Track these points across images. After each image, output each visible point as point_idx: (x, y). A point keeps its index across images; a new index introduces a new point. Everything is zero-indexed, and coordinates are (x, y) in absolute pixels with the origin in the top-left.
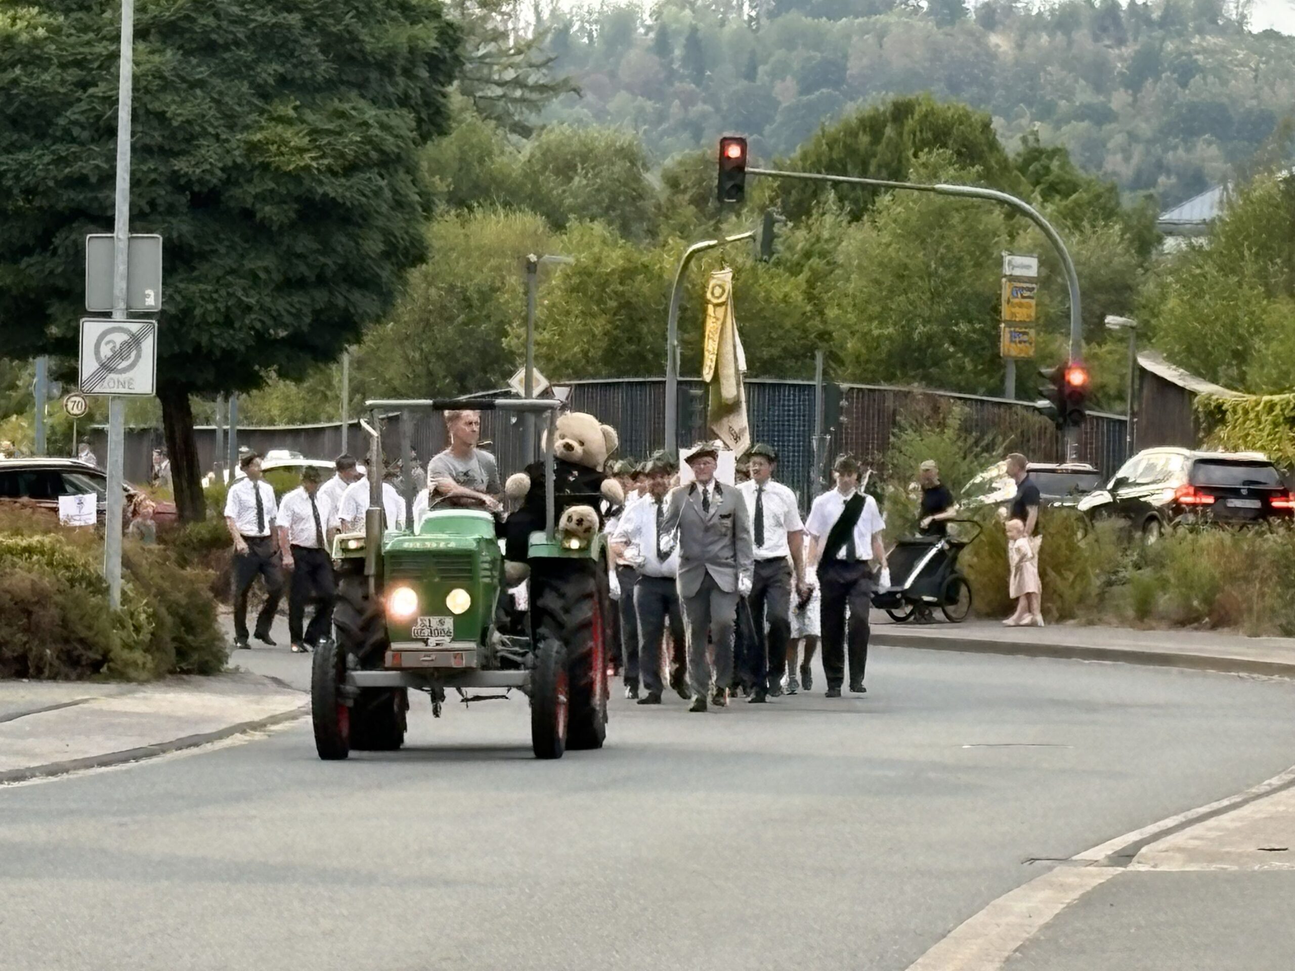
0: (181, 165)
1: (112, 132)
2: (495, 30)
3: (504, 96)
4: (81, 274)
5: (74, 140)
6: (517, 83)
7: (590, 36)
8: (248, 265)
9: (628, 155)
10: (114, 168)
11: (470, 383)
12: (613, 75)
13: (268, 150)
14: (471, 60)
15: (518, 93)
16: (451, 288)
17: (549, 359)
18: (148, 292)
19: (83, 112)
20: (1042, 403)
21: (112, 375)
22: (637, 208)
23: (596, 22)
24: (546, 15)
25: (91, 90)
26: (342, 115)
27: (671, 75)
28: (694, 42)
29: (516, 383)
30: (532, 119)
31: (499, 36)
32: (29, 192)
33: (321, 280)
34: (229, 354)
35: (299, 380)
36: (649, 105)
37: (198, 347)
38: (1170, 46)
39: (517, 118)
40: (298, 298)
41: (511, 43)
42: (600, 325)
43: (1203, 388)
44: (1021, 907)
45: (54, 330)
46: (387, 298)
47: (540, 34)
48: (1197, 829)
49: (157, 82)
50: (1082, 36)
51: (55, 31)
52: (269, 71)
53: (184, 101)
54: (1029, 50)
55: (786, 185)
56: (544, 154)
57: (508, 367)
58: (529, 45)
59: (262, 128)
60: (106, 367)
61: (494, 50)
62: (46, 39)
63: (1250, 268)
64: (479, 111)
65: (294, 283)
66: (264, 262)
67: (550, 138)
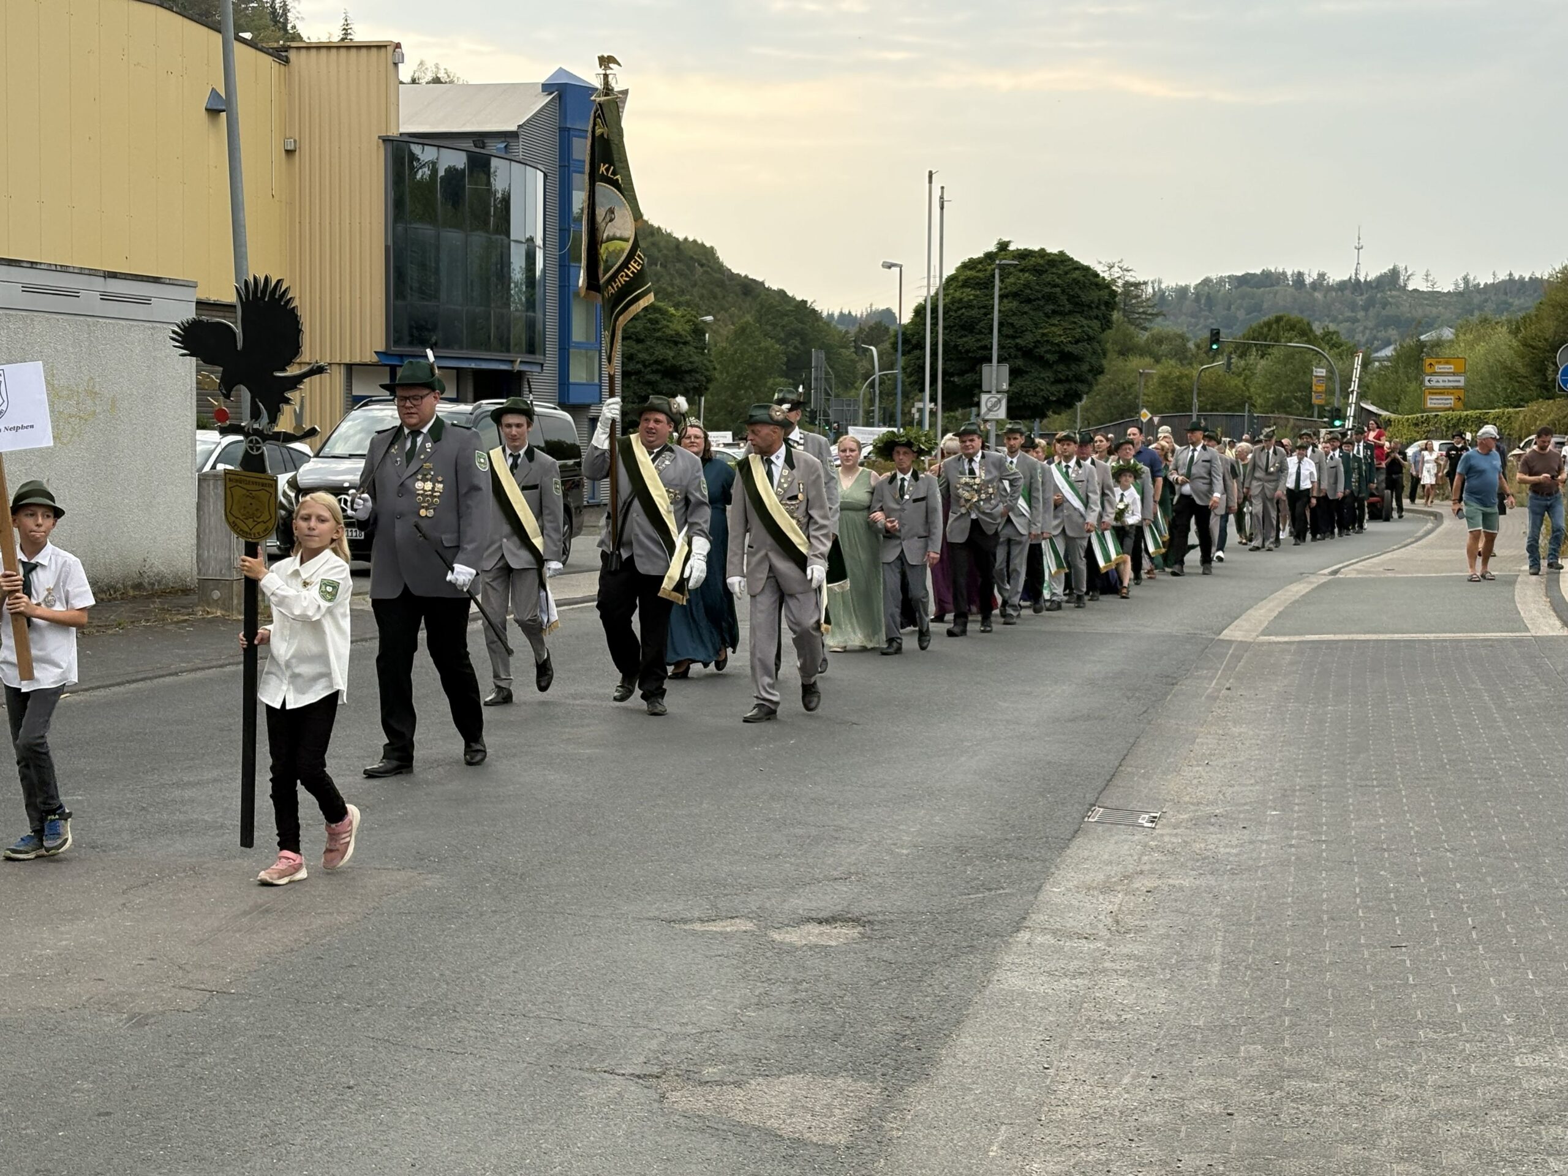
2: (1136, 294)
3: (1139, 317)
4: (981, 378)
5: (982, 333)
6: (1144, 313)
7: (1172, 296)
8: (1042, 376)
9: (1182, 337)
12: (1180, 310)
13: (1049, 336)
14: (1123, 305)
15: (1144, 316)
16: (1118, 384)
17: (1152, 407)
18: (1004, 384)
19: (983, 324)
20: (1326, 420)
21: (992, 413)
22: (1185, 355)
24: (1156, 289)
25: (985, 317)
26: (1075, 323)
27: (1201, 310)
28: (1209, 297)
30: (1147, 325)
31: (1138, 296)
32: (968, 351)
33: (1067, 380)
34: (1036, 405)
36: (1193, 320)
37: (1025, 403)
38: (1379, 295)
39: (1143, 325)
40: (1060, 387)
41: (1143, 299)
42: (1171, 395)
43: (1384, 413)
44: (1294, 590)
45: (973, 399)
46: (1090, 385)
47: (1154, 296)
48: (1363, 563)
49: (1007, 312)
50: (1347, 293)
51: (976, 296)
52: (1049, 308)
53: (1020, 319)
54: (1329, 297)
55: (1238, 346)
56: (1152, 337)
58: (1149, 300)
59: (1047, 328)
60: (990, 410)
61: (1134, 301)
62: (974, 299)
63: (1401, 370)
64: (1130, 322)
65: (1058, 381)
66: (1047, 374)
67: (1155, 331)
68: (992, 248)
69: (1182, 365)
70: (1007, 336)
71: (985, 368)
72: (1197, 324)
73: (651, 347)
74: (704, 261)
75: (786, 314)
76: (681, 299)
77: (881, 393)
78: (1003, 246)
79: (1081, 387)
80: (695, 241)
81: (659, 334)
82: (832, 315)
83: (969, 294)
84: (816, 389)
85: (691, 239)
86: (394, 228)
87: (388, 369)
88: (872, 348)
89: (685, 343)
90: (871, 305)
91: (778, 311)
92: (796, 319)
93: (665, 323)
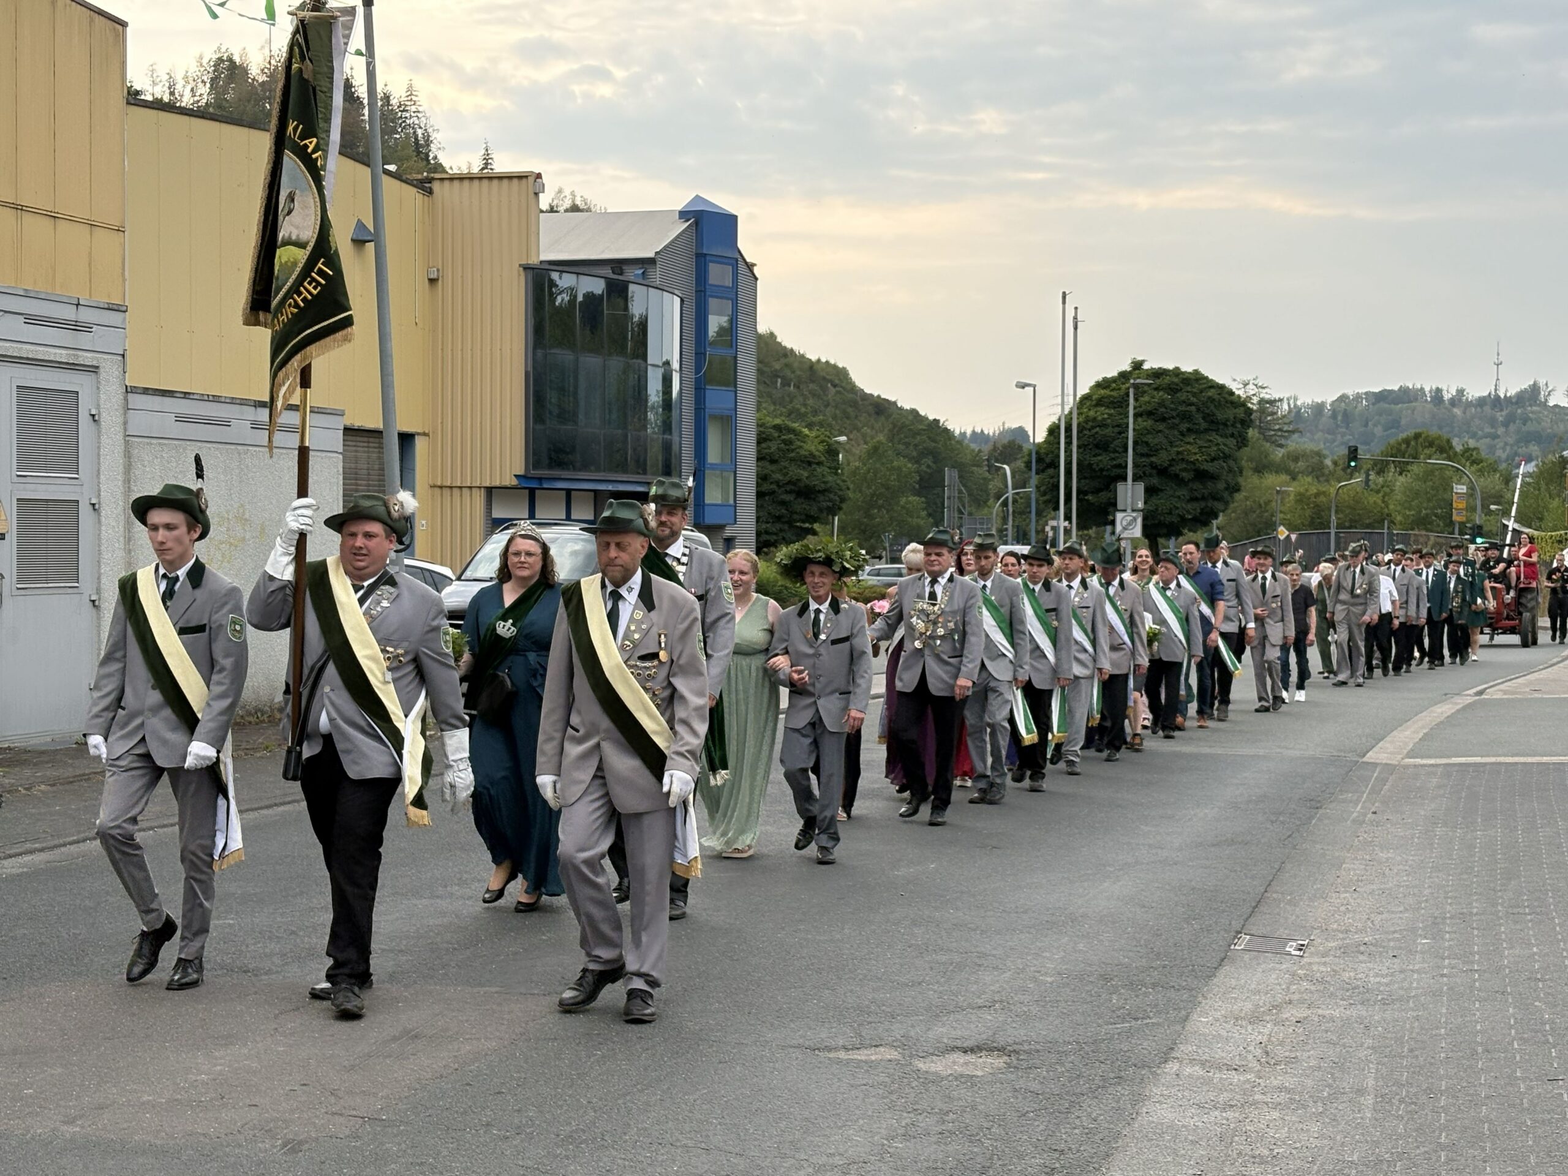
0: (1153, 459)
2: (1271, 412)
3: (1275, 435)
4: (1116, 497)
5: (1117, 452)
6: (1280, 430)
7: (1308, 412)
8: (1177, 494)
9: (1318, 454)
12: (1316, 426)
13: (1184, 454)
14: (1260, 422)
15: (1280, 433)
16: (1254, 501)
17: (1289, 524)
18: (1139, 503)
19: (1120, 443)
20: (1467, 537)
21: (1127, 531)
22: (1322, 472)
23: (1310, 408)
24: (1292, 406)
25: (1123, 435)
26: (1210, 441)
27: (1338, 426)
28: (1346, 414)
30: (1283, 442)
31: (1273, 414)
32: (1102, 470)
33: (1203, 498)
34: (1172, 524)
36: (1329, 437)
37: (1158, 522)
38: (1519, 411)
39: (1279, 442)
40: (1196, 505)
41: (1279, 415)
42: (1308, 513)
44: (1439, 710)
45: (1108, 518)
46: (1227, 503)
47: (1290, 411)
48: (1509, 684)
49: (1143, 431)
50: (1487, 409)
51: (1110, 415)
52: (1184, 426)
53: (1155, 438)
54: (1468, 413)
55: (1375, 463)
56: (1288, 454)
57: (1274, 528)
58: (1285, 417)
59: (1182, 446)
60: (1125, 529)
61: (1270, 419)
63: (1543, 487)
64: (1265, 439)
65: (1193, 499)
66: (1183, 492)
67: (1291, 449)
68: (1126, 367)
69: (1319, 481)
70: (1142, 455)
71: (1120, 487)
72: (1334, 441)
73: (785, 468)
74: (837, 382)
75: (918, 433)
76: (814, 419)
77: (1014, 512)
78: (1137, 365)
79: (1219, 505)
80: (827, 362)
81: (792, 455)
82: (965, 433)
83: (1102, 413)
84: (949, 507)
85: (823, 360)
86: (534, 354)
87: (527, 491)
88: (1005, 466)
89: (819, 463)
90: (1004, 424)
91: (910, 430)
92: (929, 438)
93: (799, 443)
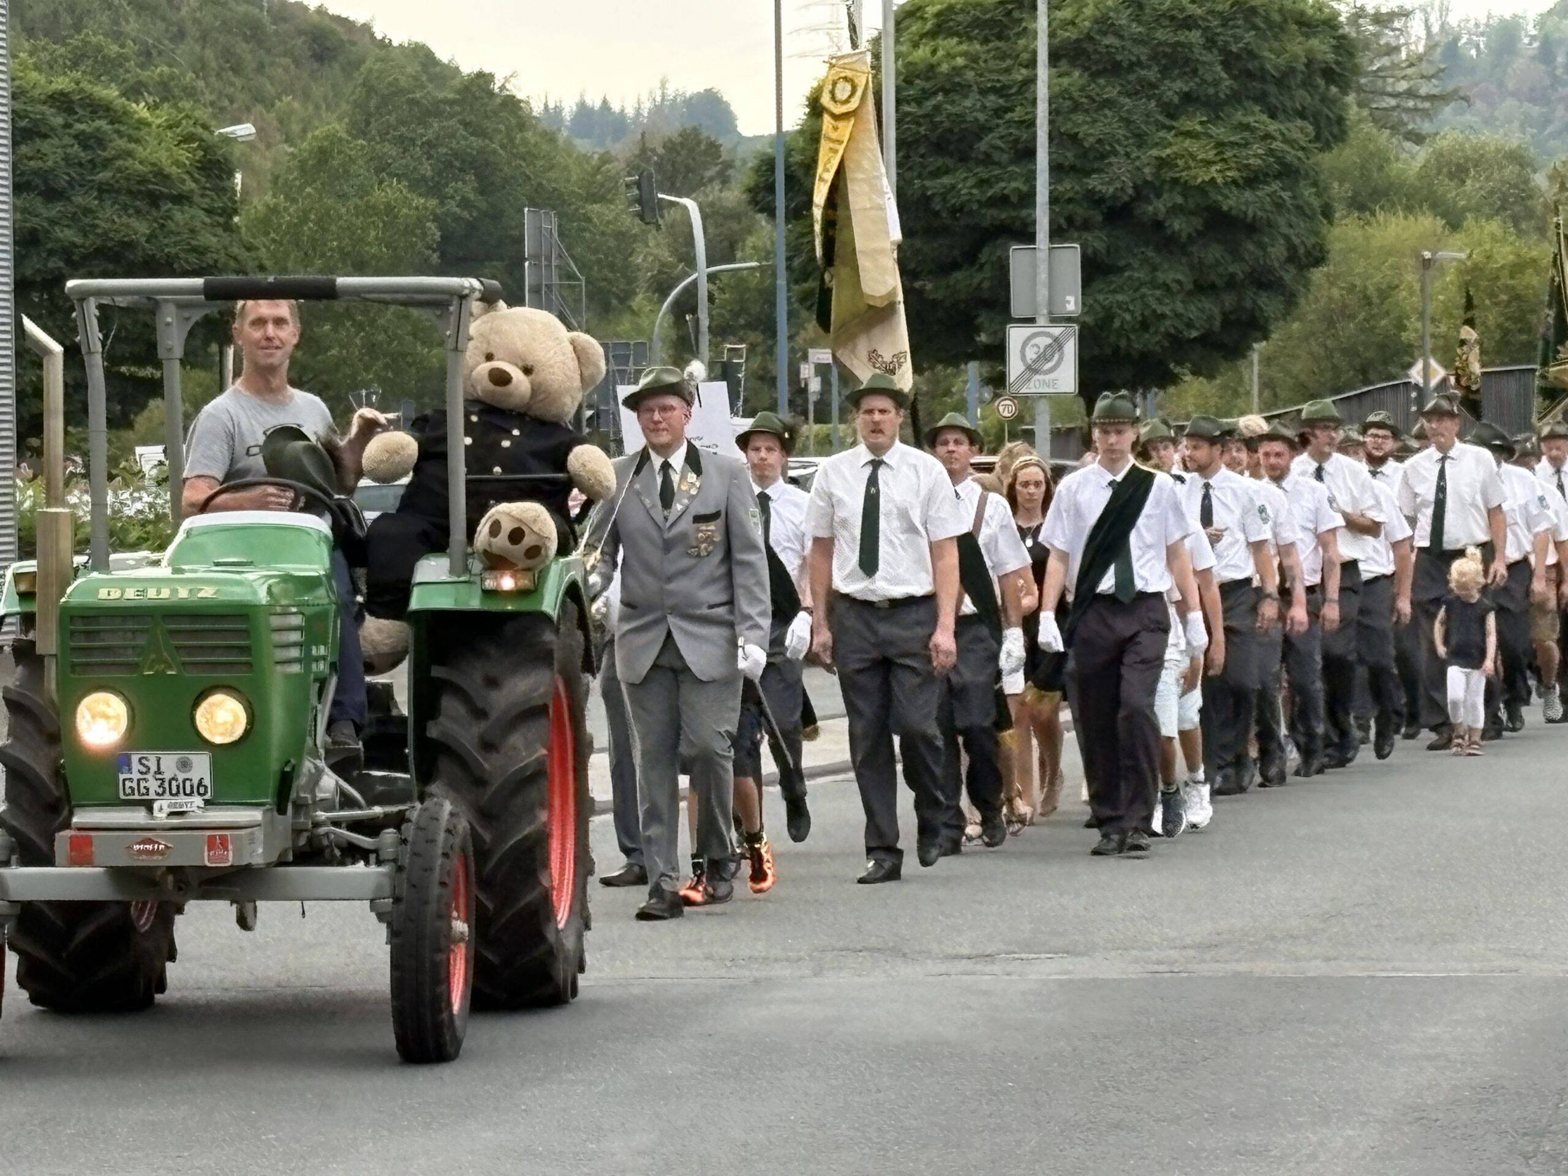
0: (1094, 182)
1: (1030, 153)
2: (1387, 44)
3: (1398, 106)
4: (1005, 285)
5: (995, 163)
6: (1411, 93)
7: (1477, 47)
8: (1161, 276)
9: (1517, 158)
10: (1034, 187)
11: (1372, 376)
12: (1501, 84)
13: (1177, 166)
14: (1367, 74)
15: (1411, 104)
16: (1352, 288)
17: (1445, 350)
18: (1068, 298)
19: (1001, 138)
21: (1037, 377)
22: (1526, 207)
23: (1482, 34)
24: (1435, 29)
25: (1009, 116)
26: (1247, 127)
27: (1556, 81)
29: (1415, 374)
30: (1426, 127)
31: (1392, 50)
32: (954, 211)
33: (1231, 286)
34: (1144, 356)
35: (1211, 377)
36: (1536, 110)
37: (1116, 350)
39: (1410, 127)
40: (1208, 304)
41: (1403, 55)
45: (983, 338)
46: (1291, 301)
47: (1431, 48)
49: (1068, 103)
51: (974, 59)
52: (1174, 88)
53: (1095, 121)
56: (1437, 160)
57: (1407, 359)
58: (1420, 58)
59: (1170, 144)
60: (1032, 369)
61: (1388, 64)
62: (966, 67)
64: (1375, 121)
65: (1202, 288)
66: (1175, 274)
67: (1443, 144)
70: (1063, 171)
71: (1018, 257)
73: (87, 211)
75: (435, 110)
76: (145, 75)
81: (104, 176)
83: (953, 54)
88: (686, 201)
91: (413, 102)
